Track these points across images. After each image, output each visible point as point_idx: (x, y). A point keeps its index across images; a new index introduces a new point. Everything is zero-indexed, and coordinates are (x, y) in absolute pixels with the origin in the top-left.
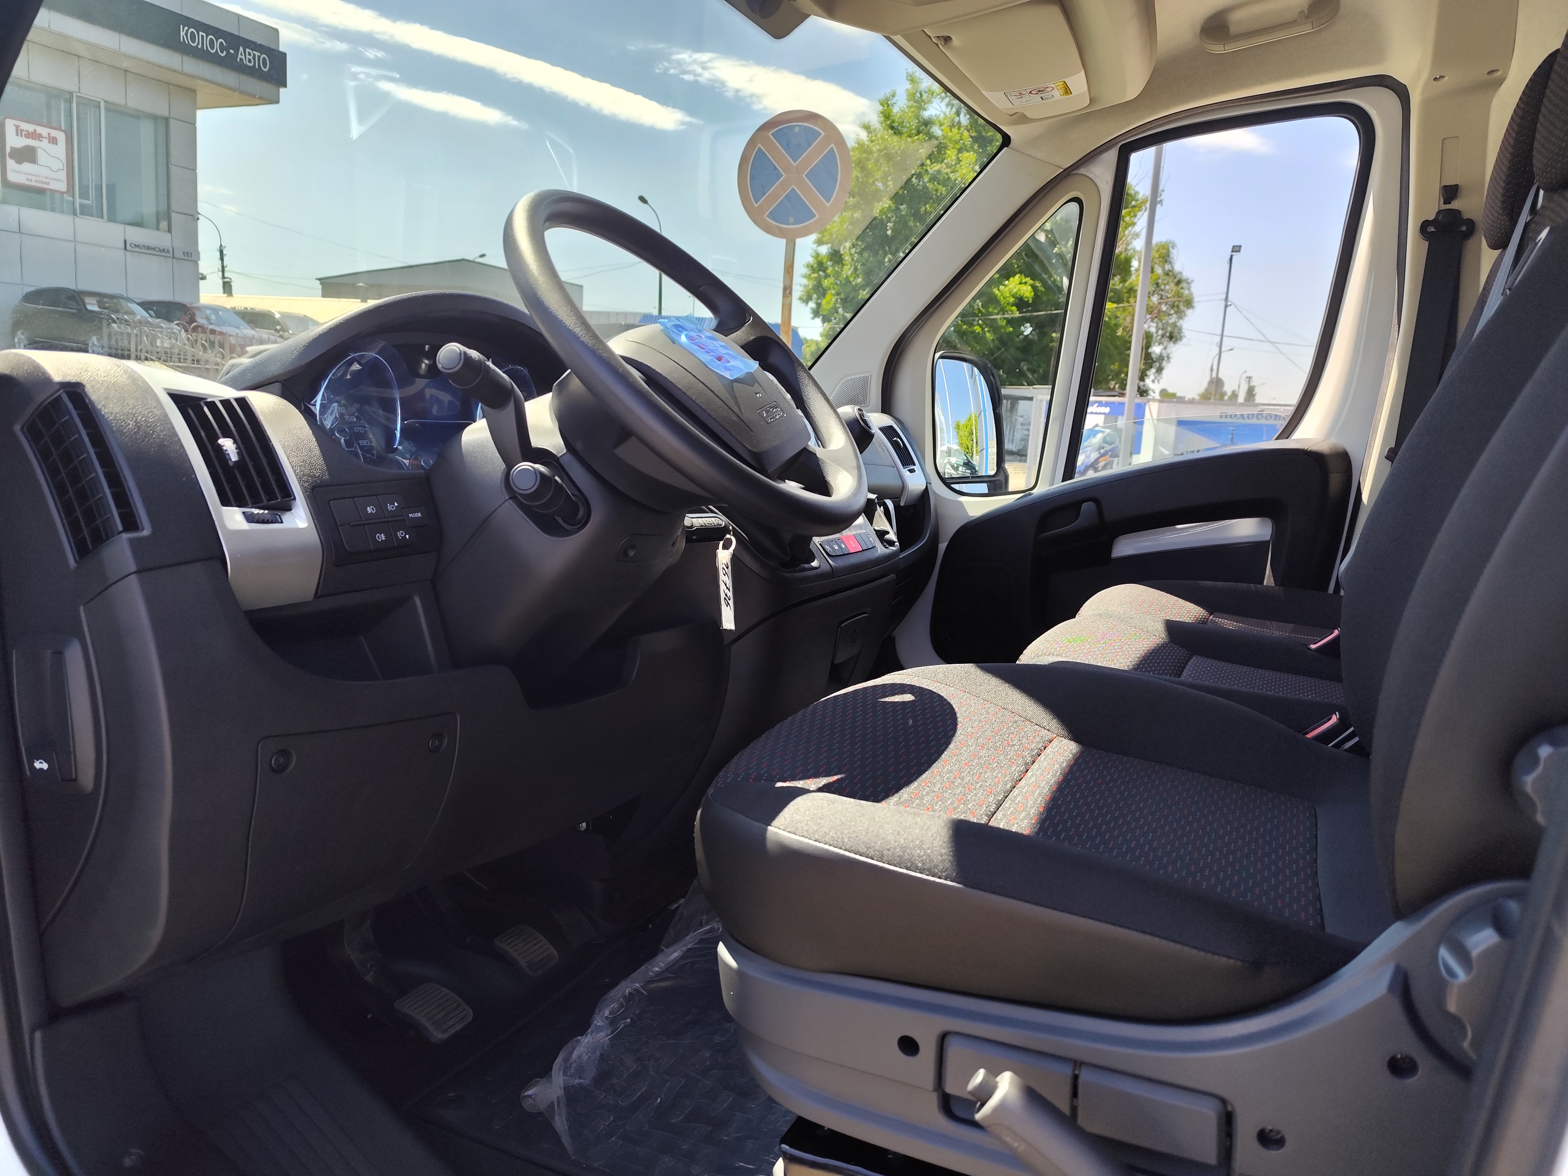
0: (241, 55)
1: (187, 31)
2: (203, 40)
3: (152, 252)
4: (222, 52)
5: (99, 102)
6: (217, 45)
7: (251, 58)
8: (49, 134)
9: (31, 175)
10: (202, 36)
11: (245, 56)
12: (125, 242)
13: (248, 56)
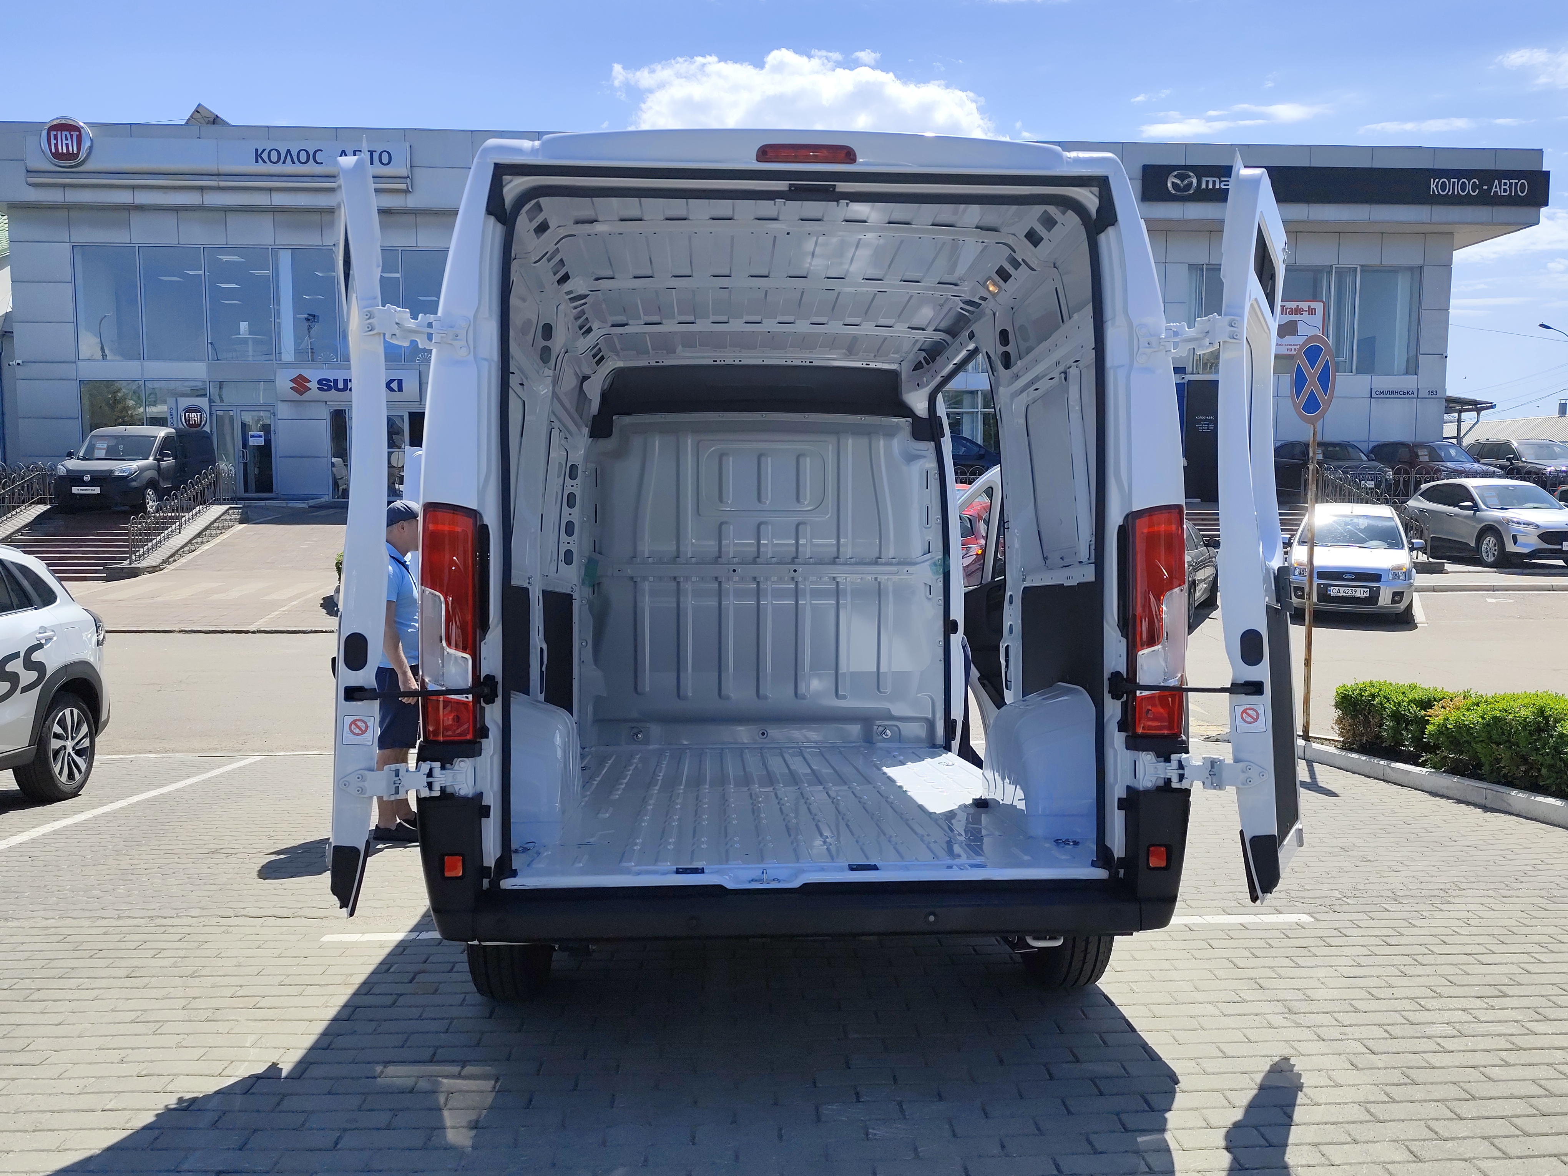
0: (1496, 188)
1: (1438, 183)
2: (1454, 186)
3: (1396, 396)
4: (1474, 191)
5: (1356, 268)
6: (1469, 187)
7: (1506, 187)
8: (1309, 306)
9: (1291, 345)
10: (1454, 183)
11: (1499, 188)
12: (1372, 389)
13: (1503, 187)
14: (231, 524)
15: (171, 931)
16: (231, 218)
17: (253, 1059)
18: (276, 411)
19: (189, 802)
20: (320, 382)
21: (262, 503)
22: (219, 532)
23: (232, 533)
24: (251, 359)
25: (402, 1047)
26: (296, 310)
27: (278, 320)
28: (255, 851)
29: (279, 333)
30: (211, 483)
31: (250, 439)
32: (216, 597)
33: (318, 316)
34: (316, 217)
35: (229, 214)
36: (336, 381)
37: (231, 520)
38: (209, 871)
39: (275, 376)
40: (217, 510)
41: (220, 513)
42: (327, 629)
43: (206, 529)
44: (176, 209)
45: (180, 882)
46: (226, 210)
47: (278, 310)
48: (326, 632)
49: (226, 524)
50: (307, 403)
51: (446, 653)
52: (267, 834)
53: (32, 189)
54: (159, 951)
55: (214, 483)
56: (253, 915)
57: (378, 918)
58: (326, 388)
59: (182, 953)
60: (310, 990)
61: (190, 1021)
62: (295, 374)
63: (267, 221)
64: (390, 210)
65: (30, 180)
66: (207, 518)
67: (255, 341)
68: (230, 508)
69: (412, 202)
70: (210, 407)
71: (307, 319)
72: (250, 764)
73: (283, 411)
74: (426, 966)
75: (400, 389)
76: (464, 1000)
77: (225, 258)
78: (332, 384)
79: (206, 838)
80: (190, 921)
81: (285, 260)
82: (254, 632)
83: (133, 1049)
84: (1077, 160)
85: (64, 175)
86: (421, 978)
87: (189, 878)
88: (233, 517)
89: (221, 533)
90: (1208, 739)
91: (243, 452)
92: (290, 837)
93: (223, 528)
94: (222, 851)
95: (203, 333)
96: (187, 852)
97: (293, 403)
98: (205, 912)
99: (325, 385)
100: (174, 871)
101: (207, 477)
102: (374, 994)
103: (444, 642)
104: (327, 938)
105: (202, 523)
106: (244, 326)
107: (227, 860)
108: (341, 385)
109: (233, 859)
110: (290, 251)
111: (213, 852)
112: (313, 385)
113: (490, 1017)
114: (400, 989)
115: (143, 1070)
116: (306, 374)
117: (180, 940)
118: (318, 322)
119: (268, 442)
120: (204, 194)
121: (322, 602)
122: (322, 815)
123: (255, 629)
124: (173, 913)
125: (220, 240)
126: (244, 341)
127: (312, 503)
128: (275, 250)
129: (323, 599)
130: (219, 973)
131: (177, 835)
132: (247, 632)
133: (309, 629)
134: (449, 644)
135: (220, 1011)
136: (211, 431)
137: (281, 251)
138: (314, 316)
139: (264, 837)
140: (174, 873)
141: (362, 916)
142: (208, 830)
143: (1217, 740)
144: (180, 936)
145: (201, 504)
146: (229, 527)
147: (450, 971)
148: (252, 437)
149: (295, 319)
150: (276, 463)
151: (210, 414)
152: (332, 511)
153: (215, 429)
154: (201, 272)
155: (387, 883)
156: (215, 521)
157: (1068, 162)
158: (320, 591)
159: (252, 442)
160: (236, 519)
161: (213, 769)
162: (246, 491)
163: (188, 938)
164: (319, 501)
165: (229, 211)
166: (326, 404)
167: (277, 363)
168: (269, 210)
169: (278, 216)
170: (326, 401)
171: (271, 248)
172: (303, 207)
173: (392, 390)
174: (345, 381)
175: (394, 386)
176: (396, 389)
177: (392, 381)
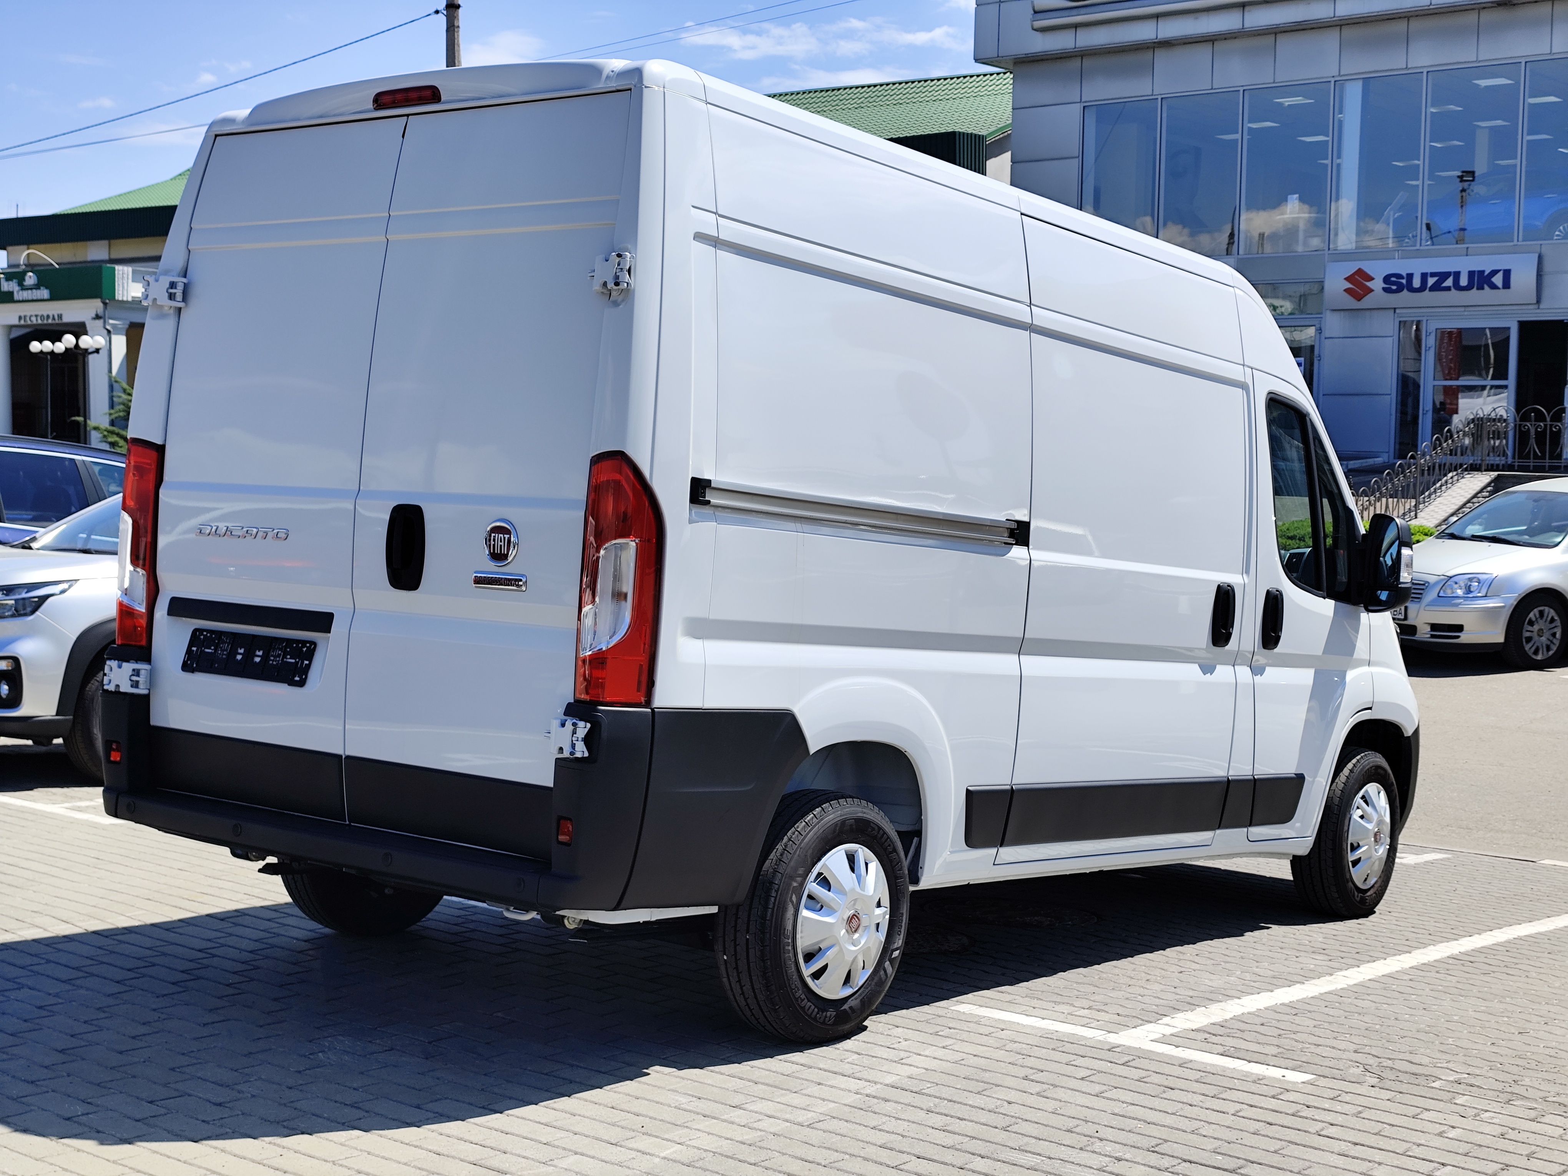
16: (1285, 43)
18: (1322, 326)
20: (1387, 279)
29: (1337, 209)
34: (1402, 26)
35: (1280, 39)
36: (1410, 276)
39: (1324, 272)
44: (1211, 39)
46: (1276, 31)
47: (1338, 168)
50: (1368, 313)
53: (1038, 35)
58: (1394, 287)
62: (1351, 268)
63: (1331, 40)
65: (1038, 24)
73: (1333, 325)
75: (1507, 285)
77: (1287, 101)
78: (1404, 281)
81: (1354, 94)
85: (1075, 12)
97: (1347, 313)
99: (1394, 283)
106: (1294, 200)
108: (1417, 283)
110: (1360, 82)
112: (1377, 285)
116: (1368, 267)
120: (1246, 14)
125: (1267, 78)
126: (1294, 221)
128: (1339, 83)
137: (1347, 84)
164: (1371, 461)
165: (1281, 32)
166: (1395, 312)
167: (1330, 252)
168: (1334, 23)
169: (1347, 32)
170: (1395, 309)
171: (1333, 80)
172: (1380, 14)
173: (1494, 287)
174: (1424, 276)
175: (1498, 280)
176: (1500, 284)
177: (1494, 273)
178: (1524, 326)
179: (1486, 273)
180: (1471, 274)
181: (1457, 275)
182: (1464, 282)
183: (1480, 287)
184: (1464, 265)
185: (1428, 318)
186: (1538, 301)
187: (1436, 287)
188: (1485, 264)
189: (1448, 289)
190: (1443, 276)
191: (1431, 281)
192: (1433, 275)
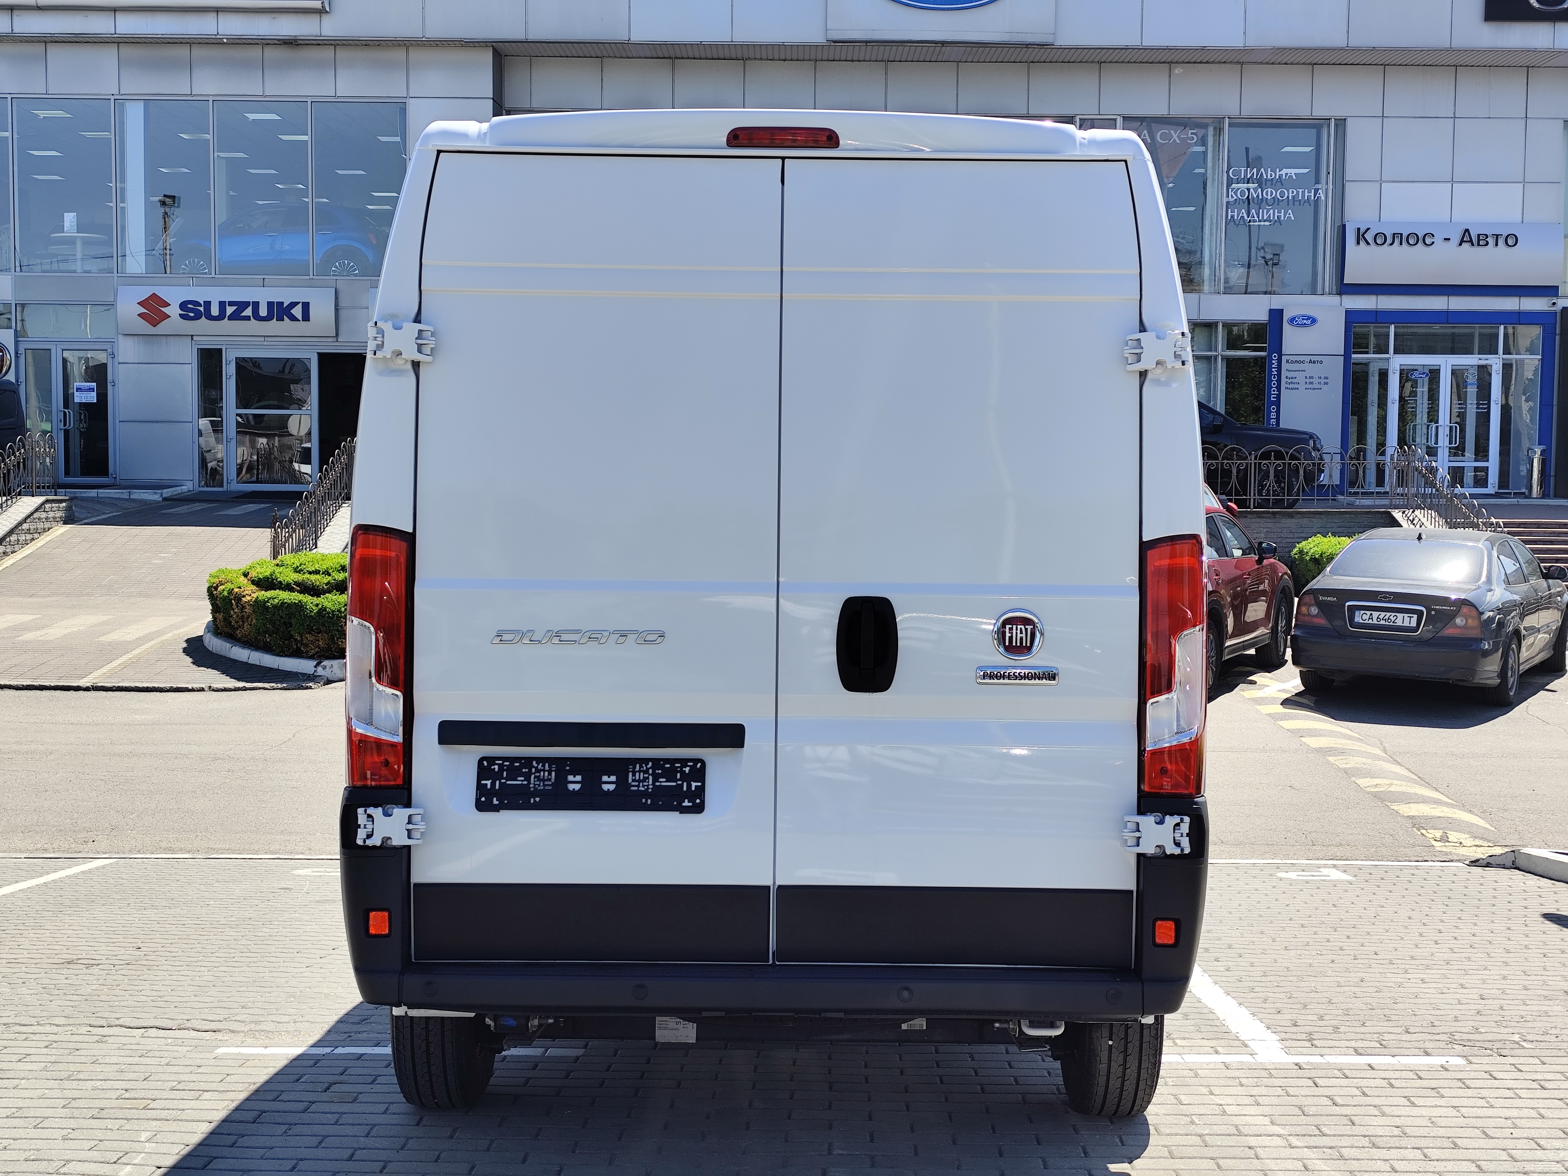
14: (47, 525)
15: (35, 1038)
16: (54, 51)
17: (150, 1151)
18: (115, 350)
19: (25, 909)
20: (183, 305)
21: (93, 493)
22: (29, 537)
23: (48, 539)
24: (78, 266)
25: (317, 1147)
26: (149, 191)
27: (122, 205)
28: (122, 962)
29: (123, 228)
30: (19, 463)
31: (76, 394)
32: (29, 636)
33: (180, 198)
34: (184, 51)
35: (52, 48)
36: (208, 304)
37: (47, 518)
38: (67, 981)
39: (115, 295)
40: (27, 504)
41: (31, 509)
42: (195, 686)
43: (11, 532)
45: (31, 992)
46: (48, 40)
47: (123, 190)
48: (193, 690)
49: (40, 526)
50: (164, 338)
51: (375, 689)
52: (135, 945)
54: (25, 1056)
55: (24, 462)
56: (131, 1025)
57: (283, 1033)
58: (192, 315)
59: (53, 1059)
60: (206, 1095)
61: (74, 1118)
62: (145, 293)
63: (109, 56)
64: (296, 40)
66: (13, 516)
67: (86, 242)
68: (47, 501)
69: (329, 28)
70: (17, 343)
71: (163, 203)
72: (97, 868)
73: (127, 350)
74: (342, 1078)
75: (306, 317)
76: (387, 1109)
77: (42, 114)
78: (202, 309)
79: (56, 947)
80: (55, 1029)
81: (135, 115)
82: (87, 689)
83: (14, 1139)
84: (1093, 142)
86: (334, 1088)
87: (44, 988)
88: (51, 514)
89: (33, 539)
90: (1475, 863)
91: (65, 413)
92: (163, 949)
93: (36, 531)
94: (80, 961)
95: (8, 229)
96: (35, 961)
97: (141, 339)
98: (71, 1021)
99: (191, 310)
100: (23, 980)
101: (14, 453)
102: (283, 1101)
103: (374, 679)
104: (221, 1051)
105: (5, 523)
106: (70, 219)
107: (88, 971)
108: (215, 311)
109: (95, 970)
110: (142, 103)
111: (69, 963)
112: (174, 311)
113: (418, 1124)
114: (312, 1097)
115: (30, 1156)
116: (163, 293)
117: (46, 1047)
118: (179, 207)
119: (103, 396)
120: (15, 17)
121: (185, 645)
122: (203, 926)
123: (89, 685)
124: (33, 1021)
125: (39, 88)
126: (71, 241)
127: (167, 493)
128: (120, 101)
129: (188, 641)
130: (99, 1078)
131: (18, 943)
132: (77, 689)
133: (168, 685)
134: (379, 680)
135: (106, 1111)
136: (17, 381)
137: (128, 103)
138: (173, 197)
139: (131, 949)
140: (24, 983)
141: (263, 1031)
142: (57, 940)
143: (1488, 865)
144: (47, 1043)
145: (4, 495)
146: (45, 530)
147: (372, 1083)
148: (78, 389)
149: (148, 204)
150: (114, 431)
151: (16, 353)
152: (198, 506)
153: (22, 378)
154: (7, 134)
155: (292, 999)
156: (25, 520)
157: (1081, 144)
158: (182, 630)
159: (79, 397)
160: (54, 518)
161: (48, 873)
162: (67, 473)
163: (55, 1045)
164: (179, 490)
165: (52, 42)
166: (192, 339)
167: (119, 275)
168: (113, 40)
169: (126, 50)
170: (192, 336)
171: (112, 98)
172: (164, 36)
173: (293, 318)
174: (222, 305)
175: (297, 312)
176: (300, 317)
177: (293, 305)
178: (322, 357)
179: (285, 306)
180: (270, 304)
181: (256, 305)
182: (263, 312)
183: (280, 319)
184: (263, 296)
185: (227, 347)
186: (337, 335)
187: (235, 317)
188: (285, 296)
189: (247, 318)
190: (242, 306)
191: (230, 310)
192: (231, 304)
